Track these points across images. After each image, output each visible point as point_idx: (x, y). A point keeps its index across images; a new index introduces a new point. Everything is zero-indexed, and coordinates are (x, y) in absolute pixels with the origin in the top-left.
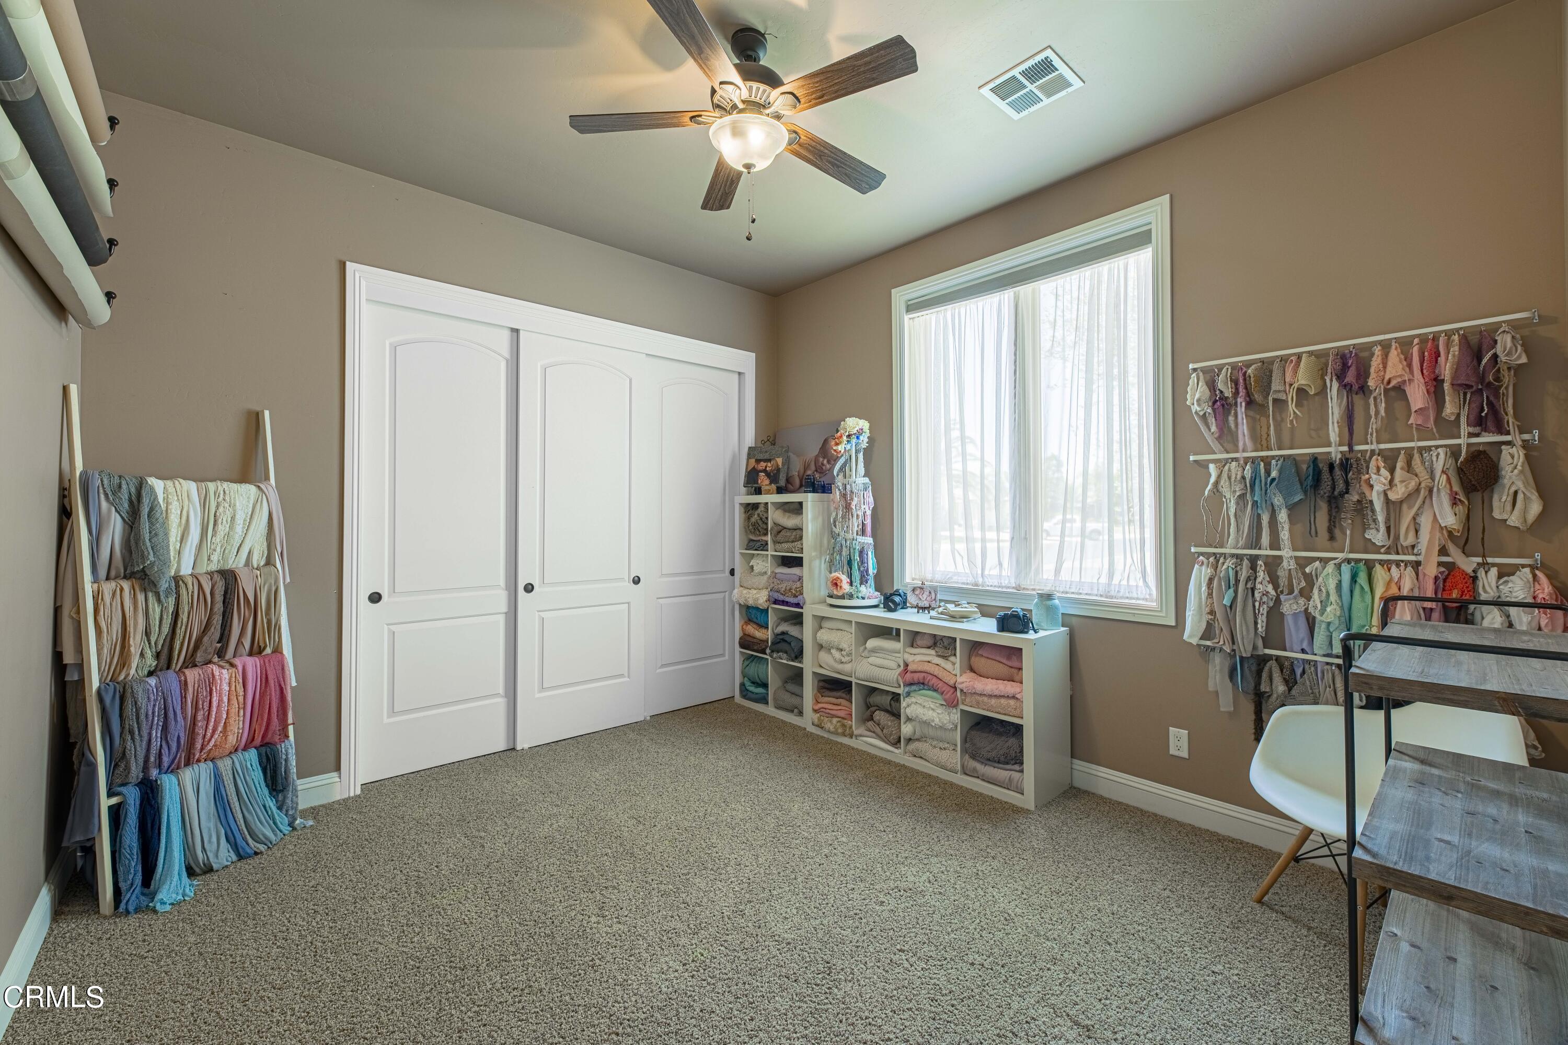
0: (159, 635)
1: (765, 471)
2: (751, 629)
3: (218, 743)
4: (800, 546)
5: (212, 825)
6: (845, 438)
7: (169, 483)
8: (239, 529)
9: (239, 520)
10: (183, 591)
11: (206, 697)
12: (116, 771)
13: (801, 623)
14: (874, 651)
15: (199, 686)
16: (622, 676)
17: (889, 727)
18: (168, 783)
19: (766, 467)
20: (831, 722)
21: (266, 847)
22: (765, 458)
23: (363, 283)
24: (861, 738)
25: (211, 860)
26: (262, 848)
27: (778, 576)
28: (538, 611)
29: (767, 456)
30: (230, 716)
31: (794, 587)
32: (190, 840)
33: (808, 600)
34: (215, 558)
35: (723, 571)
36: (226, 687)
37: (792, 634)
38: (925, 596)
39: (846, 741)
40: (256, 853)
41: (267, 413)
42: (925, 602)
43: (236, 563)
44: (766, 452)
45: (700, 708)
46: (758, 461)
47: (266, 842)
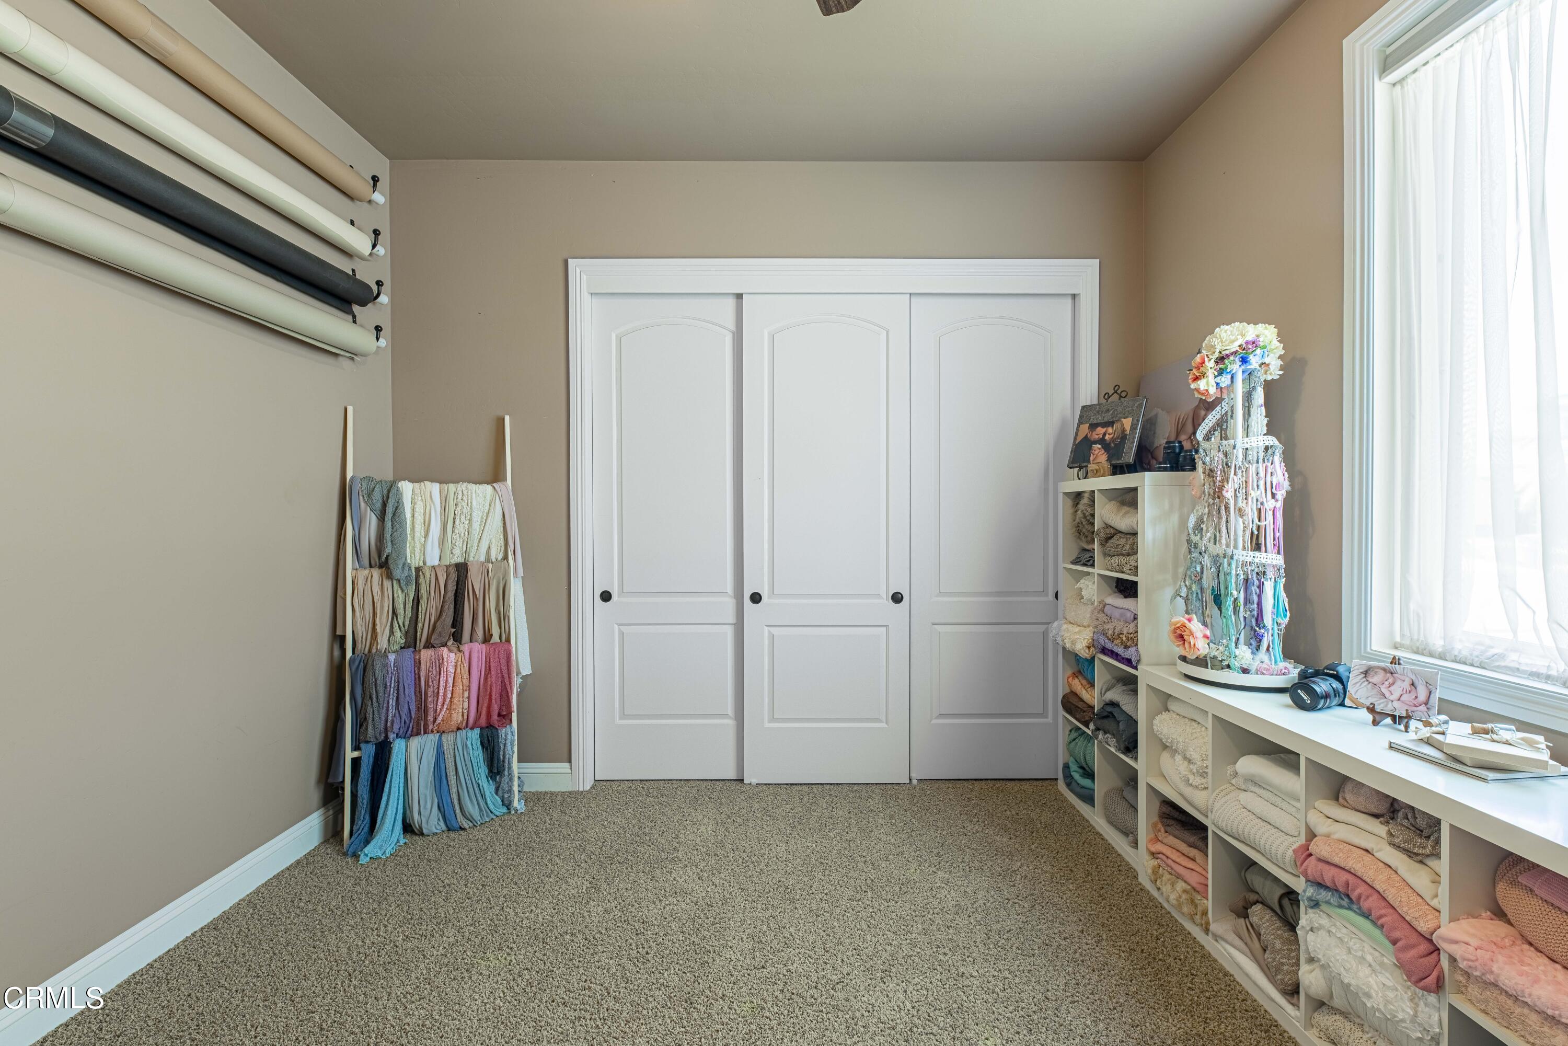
0: (404, 616)
1: (1102, 441)
2: (1078, 685)
3: (445, 719)
4: (1133, 563)
5: (428, 793)
6: (1210, 364)
7: (417, 485)
8: (476, 526)
9: (477, 519)
10: (422, 580)
11: (436, 677)
12: (361, 730)
13: (1135, 692)
14: (1253, 781)
15: (430, 666)
16: (877, 719)
17: (1275, 951)
18: (398, 747)
19: (1105, 434)
20: (1173, 885)
21: (471, 824)
22: (1106, 420)
23: (584, 277)
24: (1223, 943)
25: (423, 824)
26: (466, 824)
27: (1107, 609)
28: (768, 626)
29: (1108, 417)
30: (454, 696)
31: (1125, 631)
32: (410, 801)
33: (1144, 659)
34: (457, 551)
35: (1044, 593)
36: (452, 670)
37: (1124, 708)
38: (1397, 690)
39: (1196, 932)
40: (462, 829)
41: (507, 419)
42: (1396, 704)
43: (477, 556)
44: (1108, 411)
45: (998, 784)
46: (1093, 427)
47: (469, 819)
